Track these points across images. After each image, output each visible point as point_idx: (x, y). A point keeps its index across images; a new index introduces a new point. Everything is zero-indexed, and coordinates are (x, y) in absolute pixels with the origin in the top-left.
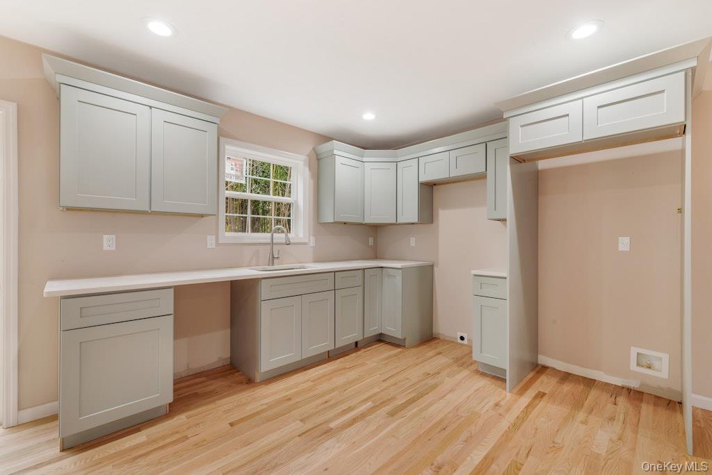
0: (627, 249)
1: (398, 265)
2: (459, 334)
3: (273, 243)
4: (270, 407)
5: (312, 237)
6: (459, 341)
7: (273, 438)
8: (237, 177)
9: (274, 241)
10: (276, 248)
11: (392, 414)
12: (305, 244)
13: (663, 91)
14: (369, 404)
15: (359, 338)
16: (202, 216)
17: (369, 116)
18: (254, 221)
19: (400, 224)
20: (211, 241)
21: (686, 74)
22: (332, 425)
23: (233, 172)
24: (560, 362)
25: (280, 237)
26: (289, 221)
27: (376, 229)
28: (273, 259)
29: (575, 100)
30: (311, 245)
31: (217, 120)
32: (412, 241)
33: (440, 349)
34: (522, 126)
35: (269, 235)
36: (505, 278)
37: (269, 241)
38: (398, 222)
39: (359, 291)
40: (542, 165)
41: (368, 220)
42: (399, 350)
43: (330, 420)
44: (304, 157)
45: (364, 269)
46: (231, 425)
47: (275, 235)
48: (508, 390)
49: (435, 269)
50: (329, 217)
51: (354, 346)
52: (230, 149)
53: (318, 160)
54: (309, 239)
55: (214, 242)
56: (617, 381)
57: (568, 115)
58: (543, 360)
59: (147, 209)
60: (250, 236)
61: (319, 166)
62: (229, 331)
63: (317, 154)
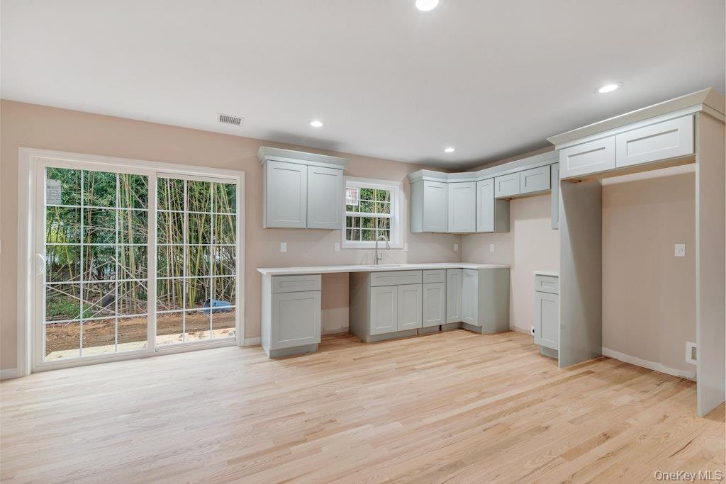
0: (683, 254)
1: (475, 266)
2: (532, 328)
3: (377, 249)
4: (376, 354)
5: (406, 244)
6: (532, 333)
7: (379, 368)
8: (353, 202)
9: (379, 247)
10: (379, 251)
11: (460, 368)
12: (401, 249)
13: (677, 130)
14: (444, 361)
15: (442, 323)
16: (332, 230)
17: (449, 150)
18: (364, 232)
19: (479, 233)
20: (337, 245)
21: (694, 117)
22: (416, 367)
23: (350, 198)
24: (621, 354)
25: (382, 244)
26: (388, 232)
27: (461, 237)
28: (377, 260)
29: (610, 136)
30: (406, 250)
31: (342, 167)
32: (492, 247)
33: (512, 338)
34: (569, 156)
35: (374, 242)
36: (557, 277)
37: (375, 247)
38: (478, 231)
39: (442, 286)
40: (605, 182)
41: (451, 230)
42: (476, 335)
43: (416, 365)
44: (400, 183)
45: (446, 269)
46: (354, 359)
47: (379, 242)
48: (559, 366)
49: (512, 272)
50: (419, 229)
51: (438, 329)
52: (349, 183)
53: (411, 184)
54: (404, 246)
55: (339, 247)
56: (675, 372)
57: (604, 148)
58: (606, 351)
59: (305, 227)
60: (362, 243)
61: (411, 188)
62: (348, 309)
63: (410, 180)
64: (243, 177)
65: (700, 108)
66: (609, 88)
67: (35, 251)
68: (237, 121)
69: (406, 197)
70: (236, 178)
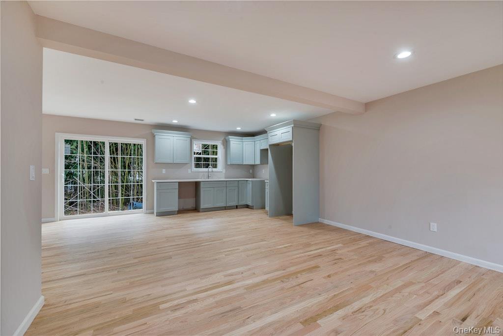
5: (224, 170)
8: (198, 150)
10: (209, 173)
12: (222, 172)
13: (289, 132)
15: (238, 204)
16: (186, 164)
18: (204, 164)
20: (189, 170)
21: (292, 128)
23: (196, 149)
25: (212, 170)
26: (216, 164)
27: (253, 166)
28: (208, 177)
30: (224, 172)
31: (190, 136)
32: (263, 171)
34: (271, 136)
37: (208, 171)
38: (255, 164)
39: (236, 188)
41: (244, 163)
44: (221, 141)
45: (239, 181)
48: (269, 216)
50: (229, 163)
51: (235, 207)
52: (195, 142)
53: (226, 142)
57: (277, 135)
59: (172, 162)
60: (202, 169)
61: (226, 144)
62: (195, 199)
63: (226, 140)
64: (146, 142)
65: (293, 125)
66: (273, 115)
67: (61, 173)
68: (143, 120)
69: (224, 148)
70: (142, 142)
